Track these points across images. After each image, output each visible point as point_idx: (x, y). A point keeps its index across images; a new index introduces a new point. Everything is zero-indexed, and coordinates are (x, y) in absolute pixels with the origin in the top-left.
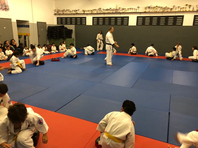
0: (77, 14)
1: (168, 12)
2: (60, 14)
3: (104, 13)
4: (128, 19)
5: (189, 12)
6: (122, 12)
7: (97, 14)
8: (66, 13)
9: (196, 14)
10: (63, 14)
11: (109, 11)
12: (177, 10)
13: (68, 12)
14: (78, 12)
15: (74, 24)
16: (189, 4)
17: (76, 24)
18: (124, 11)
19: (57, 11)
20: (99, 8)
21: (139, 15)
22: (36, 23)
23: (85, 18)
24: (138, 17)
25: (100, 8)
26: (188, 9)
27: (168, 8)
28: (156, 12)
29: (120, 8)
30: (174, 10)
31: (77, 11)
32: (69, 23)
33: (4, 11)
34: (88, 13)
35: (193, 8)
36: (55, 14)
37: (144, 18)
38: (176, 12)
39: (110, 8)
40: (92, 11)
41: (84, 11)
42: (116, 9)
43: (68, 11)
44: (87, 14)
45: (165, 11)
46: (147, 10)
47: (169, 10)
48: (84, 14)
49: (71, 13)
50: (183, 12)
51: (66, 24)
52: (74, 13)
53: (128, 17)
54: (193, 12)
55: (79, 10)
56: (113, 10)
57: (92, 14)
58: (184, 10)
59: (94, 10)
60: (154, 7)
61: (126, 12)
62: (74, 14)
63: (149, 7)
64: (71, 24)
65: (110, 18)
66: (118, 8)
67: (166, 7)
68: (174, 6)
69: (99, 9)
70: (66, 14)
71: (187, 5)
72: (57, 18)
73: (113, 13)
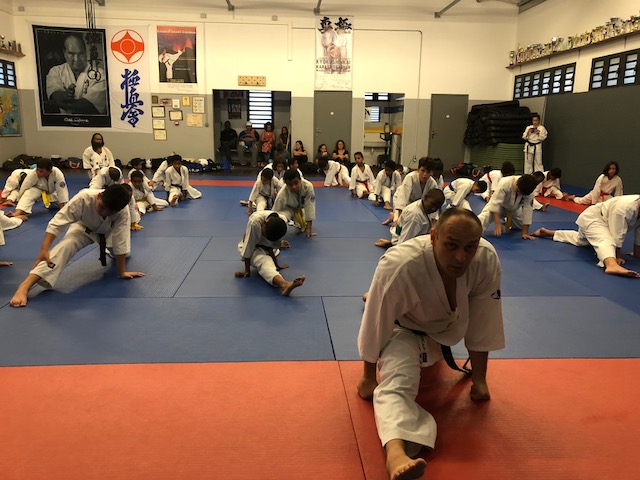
3: (625, 37)
7: (605, 42)
8: (531, 58)
13: (537, 55)
14: (559, 48)
15: (547, 91)
17: (549, 93)
19: (515, 54)
20: (610, 20)
22: (430, 98)
23: (574, 65)
31: (554, 43)
32: (537, 93)
36: (511, 67)
40: (590, 35)
41: (571, 40)
43: (537, 50)
44: (579, 49)
48: (571, 51)
49: (540, 56)
51: (531, 96)
52: (548, 52)
55: (560, 40)
57: (590, 46)
59: (598, 29)
62: (548, 57)
64: (540, 95)
69: (609, 25)
70: (532, 61)
72: (516, 78)
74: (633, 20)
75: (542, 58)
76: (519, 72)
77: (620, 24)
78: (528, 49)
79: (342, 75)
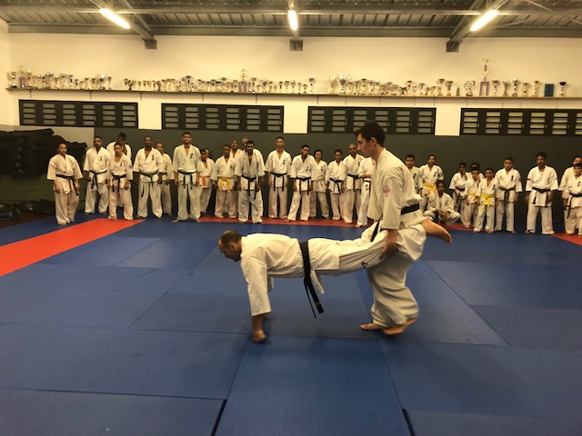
0: (103, 91)
1: (395, 98)
2: (31, 90)
3: (203, 94)
4: (282, 114)
5: (449, 99)
6: (261, 91)
7: (180, 93)
8: (59, 86)
9: (465, 106)
10: (48, 89)
11: (220, 88)
12: (417, 94)
13: (67, 85)
14: (106, 85)
15: (92, 123)
16: (447, 79)
17: (98, 125)
18: (267, 89)
19: (18, 76)
20: (184, 76)
21: (314, 104)
23: (136, 105)
24: (311, 109)
25: (188, 77)
26: (445, 93)
27: (396, 87)
28: (363, 97)
29: (254, 79)
30: (410, 93)
31: (102, 80)
32: (73, 123)
34: (142, 88)
35: (458, 89)
36: (13, 89)
37: (329, 110)
38: (415, 98)
39: (224, 79)
40: (158, 83)
41: (127, 82)
42: (243, 82)
43: (66, 80)
44: (141, 93)
45: (389, 95)
46: (339, 90)
47: (398, 93)
48: (130, 91)
49: (78, 88)
50: (434, 98)
51: (60, 123)
53: (281, 108)
54: (458, 98)
55: (110, 78)
56: (232, 85)
57: (159, 93)
58: (436, 93)
59: (169, 80)
60: (357, 82)
61: (273, 91)
62: (91, 91)
63: (343, 82)
64: (79, 125)
65: (223, 108)
66: (248, 80)
67: (390, 83)
68: (410, 82)
69: (183, 80)
70: (58, 90)
71: (442, 81)
72: (21, 102)
73: (232, 93)
74: (214, 83)
75: (82, 90)
76: (26, 96)
77: (196, 84)
78: (51, 76)
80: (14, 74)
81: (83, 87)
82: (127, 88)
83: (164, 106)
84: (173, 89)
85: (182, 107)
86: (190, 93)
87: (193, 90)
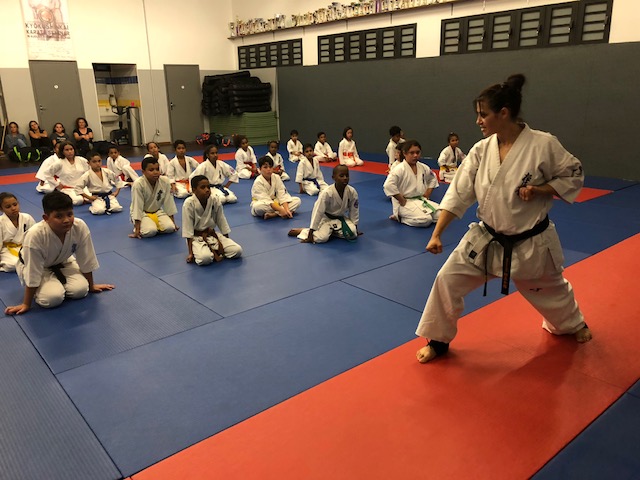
0: (280, 30)
2: (242, 36)
3: (347, 20)
4: (415, 34)
6: (394, 8)
7: (329, 23)
8: (255, 30)
10: (249, 35)
11: (359, 11)
13: (261, 29)
14: (282, 25)
15: (275, 63)
17: (279, 65)
18: (400, 5)
19: (236, 26)
20: (331, 4)
21: (448, 15)
22: (162, 68)
23: (300, 41)
24: (445, 23)
25: (334, 4)
31: (277, 19)
32: (265, 64)
33: (52, 40)
34: (304, 23)
36: (232, 39)
37: (464, 22)
40: (313, 15)
41: (295, 18)
43: (259, 24)
44: (303, 27)
48: (295, 28)
49: (265, 30)
51: (259, 67)
52: (273, 27)
53: (414, 26)
55: (283, 17)
56: (368, 5)
57: (315, 26)
59: (320, 11)
61: (406, 6)
62: (273, 32)
64: (269, 66)
65: (362, 34)
69: (330, 7)
70: (256, 34)
72: (239, 48)
73: (368, 16)
74: (353, 6)
75: (267, 32)
76: (241, 43)
77: (341, 9)
78: (250, 22)
79: (60, 43)
80: (232, 24)
81: (267, 28)
82: (293, 25)
83: (320, 38)
84: (325, 20)
85: (332, 38)
86: (337, 22)
87: (338, 18)
